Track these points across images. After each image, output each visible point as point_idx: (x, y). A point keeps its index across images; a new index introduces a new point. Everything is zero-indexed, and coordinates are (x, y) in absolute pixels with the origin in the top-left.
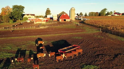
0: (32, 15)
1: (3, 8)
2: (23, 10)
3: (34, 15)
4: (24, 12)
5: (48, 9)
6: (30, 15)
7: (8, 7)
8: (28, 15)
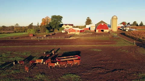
0: (70, 25)
1: (44, 19)
2: (62, 20)
3: (72, 25)
4: (62, 22)
5: (88, 18)
6: (68, 25)
7: (47, 18)
8: (66, 25)
